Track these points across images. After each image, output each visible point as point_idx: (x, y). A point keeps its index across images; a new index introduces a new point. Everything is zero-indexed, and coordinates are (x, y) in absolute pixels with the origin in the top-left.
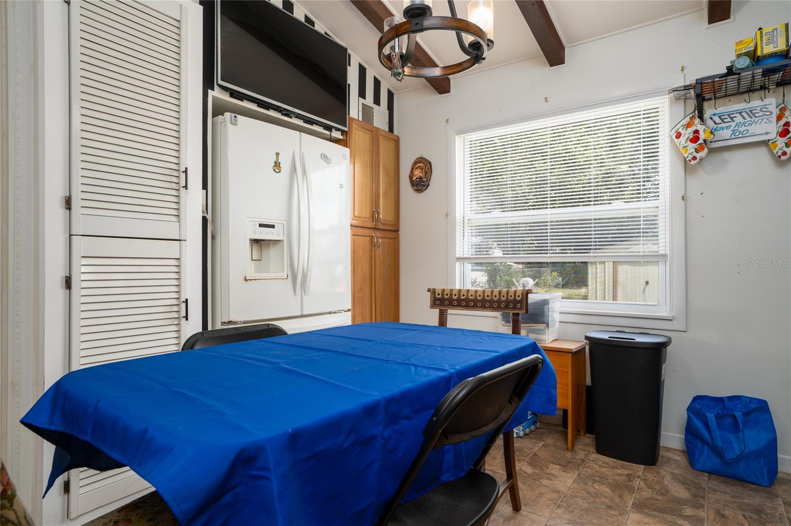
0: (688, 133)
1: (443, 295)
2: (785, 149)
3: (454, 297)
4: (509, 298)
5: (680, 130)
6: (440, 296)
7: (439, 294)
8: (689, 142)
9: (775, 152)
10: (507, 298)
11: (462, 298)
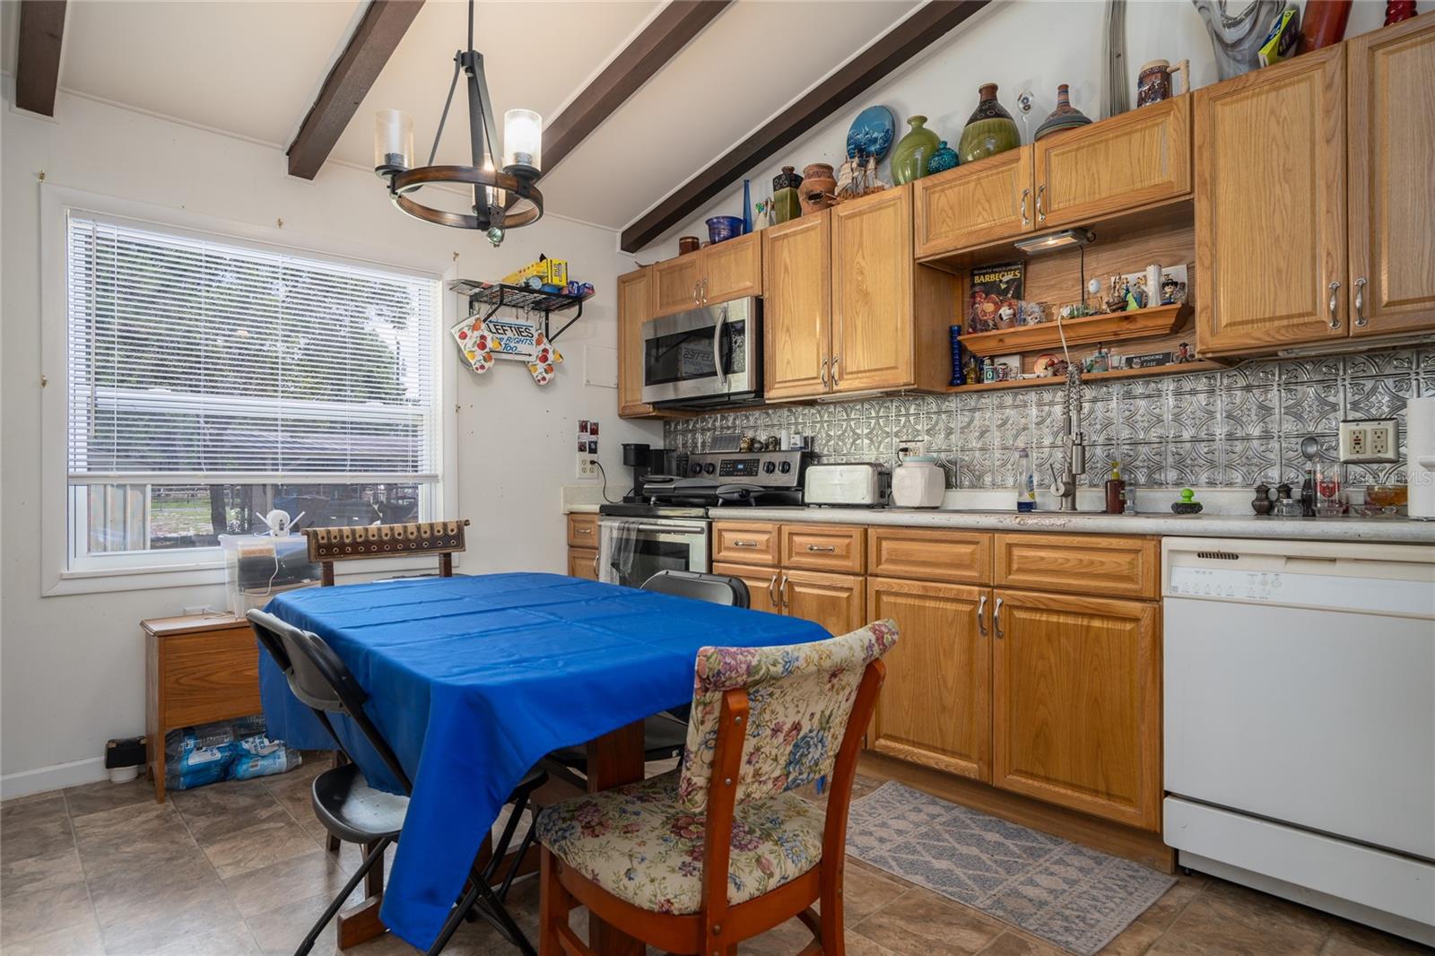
0: (474, 336)
1: (329, 539)
2: (545, 375)
3: (347, 541)
4: (436, 533)
5: (466, 330)
6: (325, 541)
7: (323, 538)
8: (476, 348)
9: (535, 375)
10: (432, 534)
11: (359, 540)
